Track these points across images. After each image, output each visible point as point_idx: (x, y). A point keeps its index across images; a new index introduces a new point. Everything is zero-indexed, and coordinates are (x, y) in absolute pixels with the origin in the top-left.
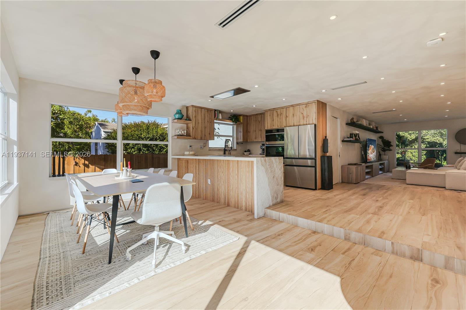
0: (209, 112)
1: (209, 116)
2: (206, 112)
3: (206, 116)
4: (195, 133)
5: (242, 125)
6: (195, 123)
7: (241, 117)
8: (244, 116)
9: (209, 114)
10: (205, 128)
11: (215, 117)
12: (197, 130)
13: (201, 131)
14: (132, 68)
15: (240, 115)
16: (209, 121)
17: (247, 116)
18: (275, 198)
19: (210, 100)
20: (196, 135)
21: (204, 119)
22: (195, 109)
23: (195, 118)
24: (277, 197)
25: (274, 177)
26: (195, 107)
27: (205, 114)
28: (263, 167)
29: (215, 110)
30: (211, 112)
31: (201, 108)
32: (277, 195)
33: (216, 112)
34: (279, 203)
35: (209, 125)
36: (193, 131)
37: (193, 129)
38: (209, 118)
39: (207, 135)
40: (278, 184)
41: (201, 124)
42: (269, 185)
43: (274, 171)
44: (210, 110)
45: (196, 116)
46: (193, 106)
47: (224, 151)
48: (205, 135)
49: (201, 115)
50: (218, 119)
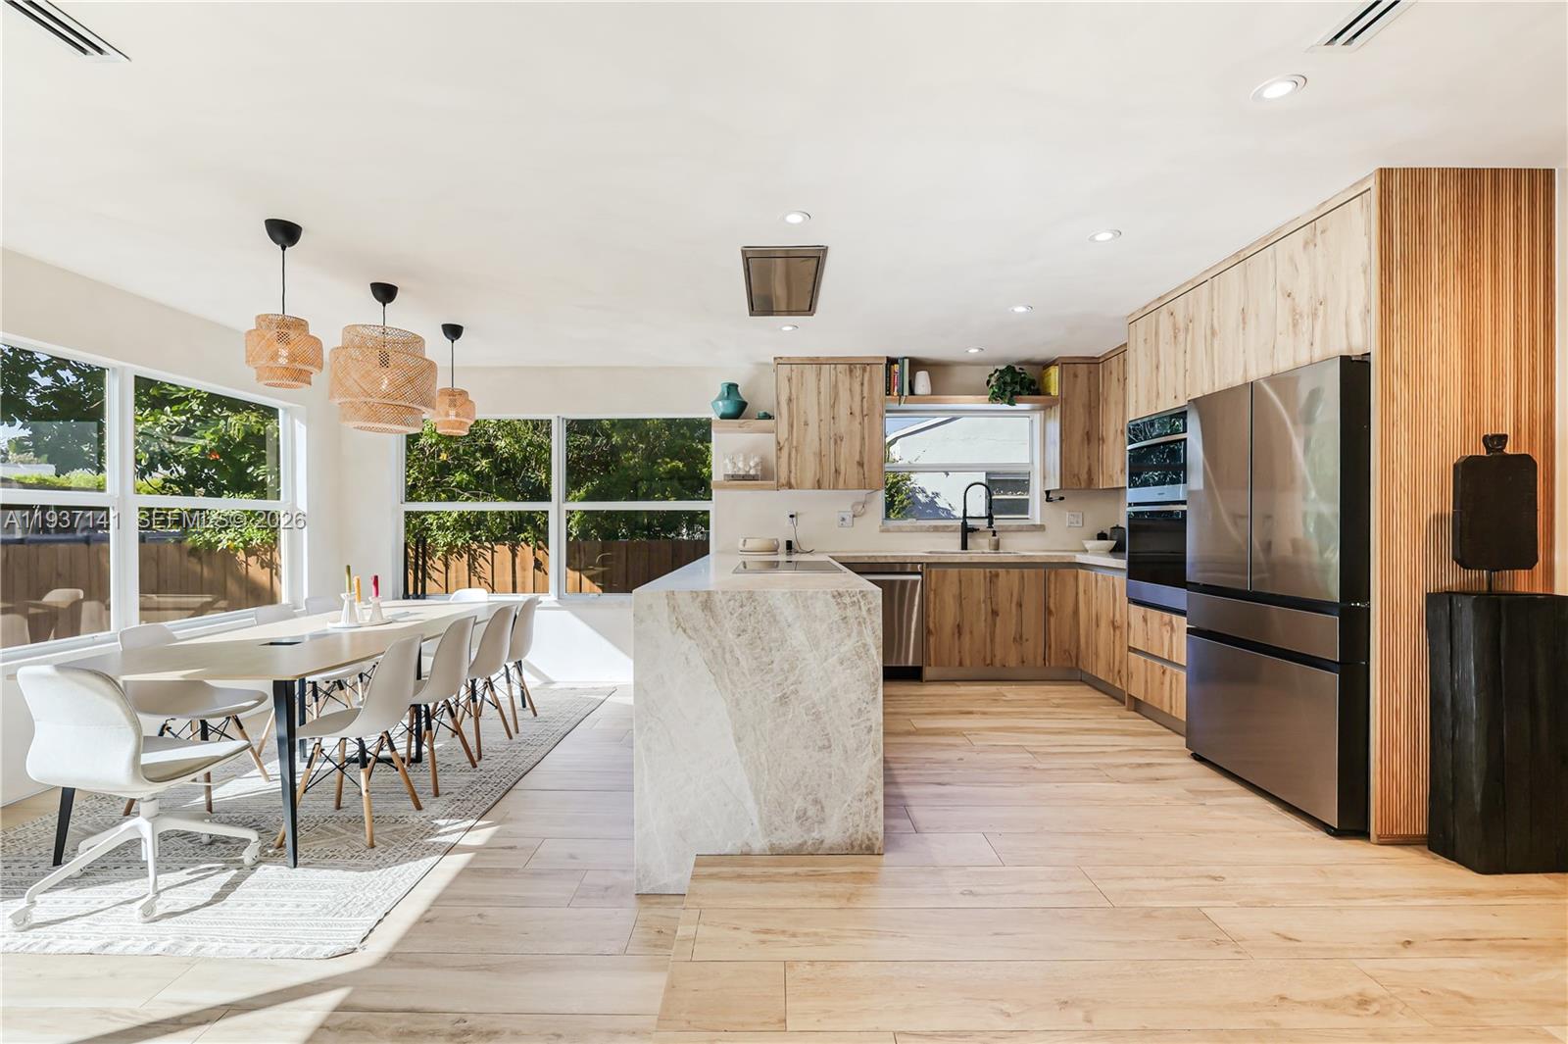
0: (858, 372)
1: (857, 388)
2: (839, 376)
3: (844, 395)
4: (789, 464)
5: (1058, 409)
6: (791, 426)
7: (1054, 373)
8: (1067, 364)
9: (859, 380)
10: (838, 440)
11: (889, 392)
12: (796, 451)
13: (820, 455)
14: (372, 284)
15: (1046, 365)
16: (857, 411)
17: (1093, 362)
18: (798, 818)
19: (785, 326)
20: (793, 475)
21: (833, 406)
22: (792, 370)
23: (788, 404)
24: (812, 811)
25: (784, 699)
26: (790, 362)
27: (840, 384)
28: (690, 638)
29: (891, 361)
30: (871, 372)
31: (817, 362)
32: (816, 802)
33: (896, 367)
34: (831, 848)
35: (857, 426)
36: (778, 458)
37: (780, 449)
38: (857, 398)
39: (849, 470)
40: (829, 741)
41: (819, 426)
42: (738, 740)
43: (786, 666)
44: (865, 365)
45: (794, 396)
46: (779, 361)
47: (960, 534)
48: (836, 470)
49: (819, 388)
50: (903, 398)
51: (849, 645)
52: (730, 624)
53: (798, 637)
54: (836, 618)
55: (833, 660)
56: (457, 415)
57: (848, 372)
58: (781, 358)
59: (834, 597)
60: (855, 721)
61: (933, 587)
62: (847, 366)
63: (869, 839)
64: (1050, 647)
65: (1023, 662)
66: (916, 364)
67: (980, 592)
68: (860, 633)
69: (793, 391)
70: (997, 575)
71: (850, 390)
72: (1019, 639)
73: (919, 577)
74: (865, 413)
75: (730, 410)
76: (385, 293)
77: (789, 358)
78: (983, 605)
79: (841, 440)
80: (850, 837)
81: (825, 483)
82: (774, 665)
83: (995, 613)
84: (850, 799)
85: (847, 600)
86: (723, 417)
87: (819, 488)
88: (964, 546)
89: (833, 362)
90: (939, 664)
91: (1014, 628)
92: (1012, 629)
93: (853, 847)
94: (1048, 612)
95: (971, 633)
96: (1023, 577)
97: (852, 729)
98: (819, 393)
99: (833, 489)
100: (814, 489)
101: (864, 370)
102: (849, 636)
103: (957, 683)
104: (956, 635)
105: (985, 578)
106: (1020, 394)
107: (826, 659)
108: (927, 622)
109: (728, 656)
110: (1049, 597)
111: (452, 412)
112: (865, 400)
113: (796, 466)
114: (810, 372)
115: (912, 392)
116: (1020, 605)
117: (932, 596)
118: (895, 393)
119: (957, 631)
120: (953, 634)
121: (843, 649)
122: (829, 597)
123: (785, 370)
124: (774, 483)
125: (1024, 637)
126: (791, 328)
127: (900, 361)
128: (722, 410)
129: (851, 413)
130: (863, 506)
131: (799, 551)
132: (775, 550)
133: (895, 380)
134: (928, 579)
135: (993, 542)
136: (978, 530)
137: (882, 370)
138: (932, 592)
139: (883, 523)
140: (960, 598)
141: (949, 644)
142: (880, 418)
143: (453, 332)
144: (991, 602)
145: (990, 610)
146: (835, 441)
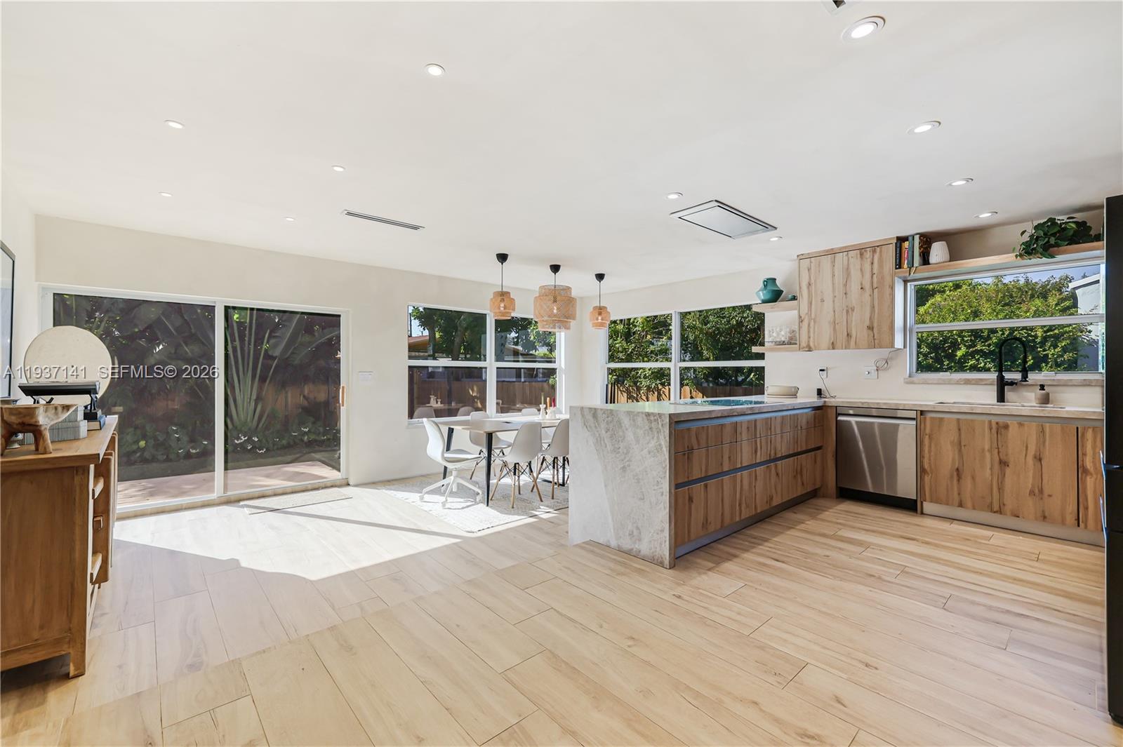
0: (868, 255)
1: (867, 267)
2: (851, 260)
3: (855, 275)
4: (809, 332)
6: (810, 304)
9: (869, 260)
10: (849, 310)
11: (899, 265)
12: (815, 322)
13: (835, 323)
14: (548, 266)
16: (867, 286)
18: (630, 535)
19: (771, 238)
20: (812, 340)
21: (845, 285)
22: (811, 262)
23: (808, 288)
24: (636, 533)
25: (624, 469)
26: (810, 257)
27: (851, 266)
28: (589, 431)
29: (901, 240)
30: (881, 251)
31: (832, 253)
32: (638, 528)
33: (906, 244)
34: (644, 556)
35: (867, 298)
36: (800, 328)
37: (802, 322)
38: (868, 275)
39: (859, 331)
40: (643, 495)
41: (834, 301)
42: (606, 486)
43: (625, 452)
44: (875, 248)
45: (813, 281)
46: (801, 257)
47: (996, 387)
48: (848, 335)
49: (833, 272)
50: (913, 269)
51: (653, 443)
52: (603, 425)
53: (630, 436)
54: (647, 427)
55: (645, 451)
56: (602, 319)
57: (859, 256)
58: (802, 255)
59: (646, 416)
60: (656, 488)
61: (928, 431)
62: (858, 251)
63: (662, 558)
64: (1086, 508)
65: (1045, 517)
66: (927, 240)
67: (983, 440)
68: (658, 438)
69: (812, 278)
70: (1006, 427)
71: (861, 270)
72: (1038, 492)
73: (913, 423)
74: (875, 286)
75: (768, 297)
76: (555, 268)
77: (809, 254)
78: (988, 455)
79: (853, 311)
80: (653, 553)
81: (838, 344)
82: (620, 450)
83: (1004, 464)
84: (652, 531)
85: (652, 418)
86: (764, 302)
87: (833, 348)
88: (1001, 398)
89: (846, 250)
90: (936, 502)
91: (1031, 480)
92: (1029, 481)
93: (654, 560)
94: (1081, 471)
95: (973, 478)
96: (1043, 431)
97: (654, 492)
98: (834, 276)
99: (846, 348)
100: (829, 349)
101: (874, 251)
102: (653, 438)
103: (954, 522)
104: (955, 478)
105: (991, 429)
107: (642, 450)
108: (922, 463)
109: (602, 442)
110: (1084, 454)
111: (600, 318)
112: (875, 276)
113: (814, 333)
114: (826, 261)
115: (925, 260)
116: (1038, 459)
117: (927, 440)
118: (906, 266)
119: (955, 473)
120: (952, 477)
121: (650, 445)
122: (644, 416)
123: (806, 263)
124: (797, 346)
125: (1046, 492)
126: (776, 239)
127: (910, 239)
128: (762, 298)
129: (862, 288)
130: (887, 362)
131: (828, 396)
132: (794, 395)
133: (905, 255)
134: (923, 425)
135: (1039, 396)
136: (1016, 384)
137: (892, 249)
138: (927, 437)
139: (910, 376)
140: (959, 445)
141: (947, 486)
142: (890, 289)
143: (600, 277)
144: (999, 453)
145: (997, 459)
146: (847, 312)
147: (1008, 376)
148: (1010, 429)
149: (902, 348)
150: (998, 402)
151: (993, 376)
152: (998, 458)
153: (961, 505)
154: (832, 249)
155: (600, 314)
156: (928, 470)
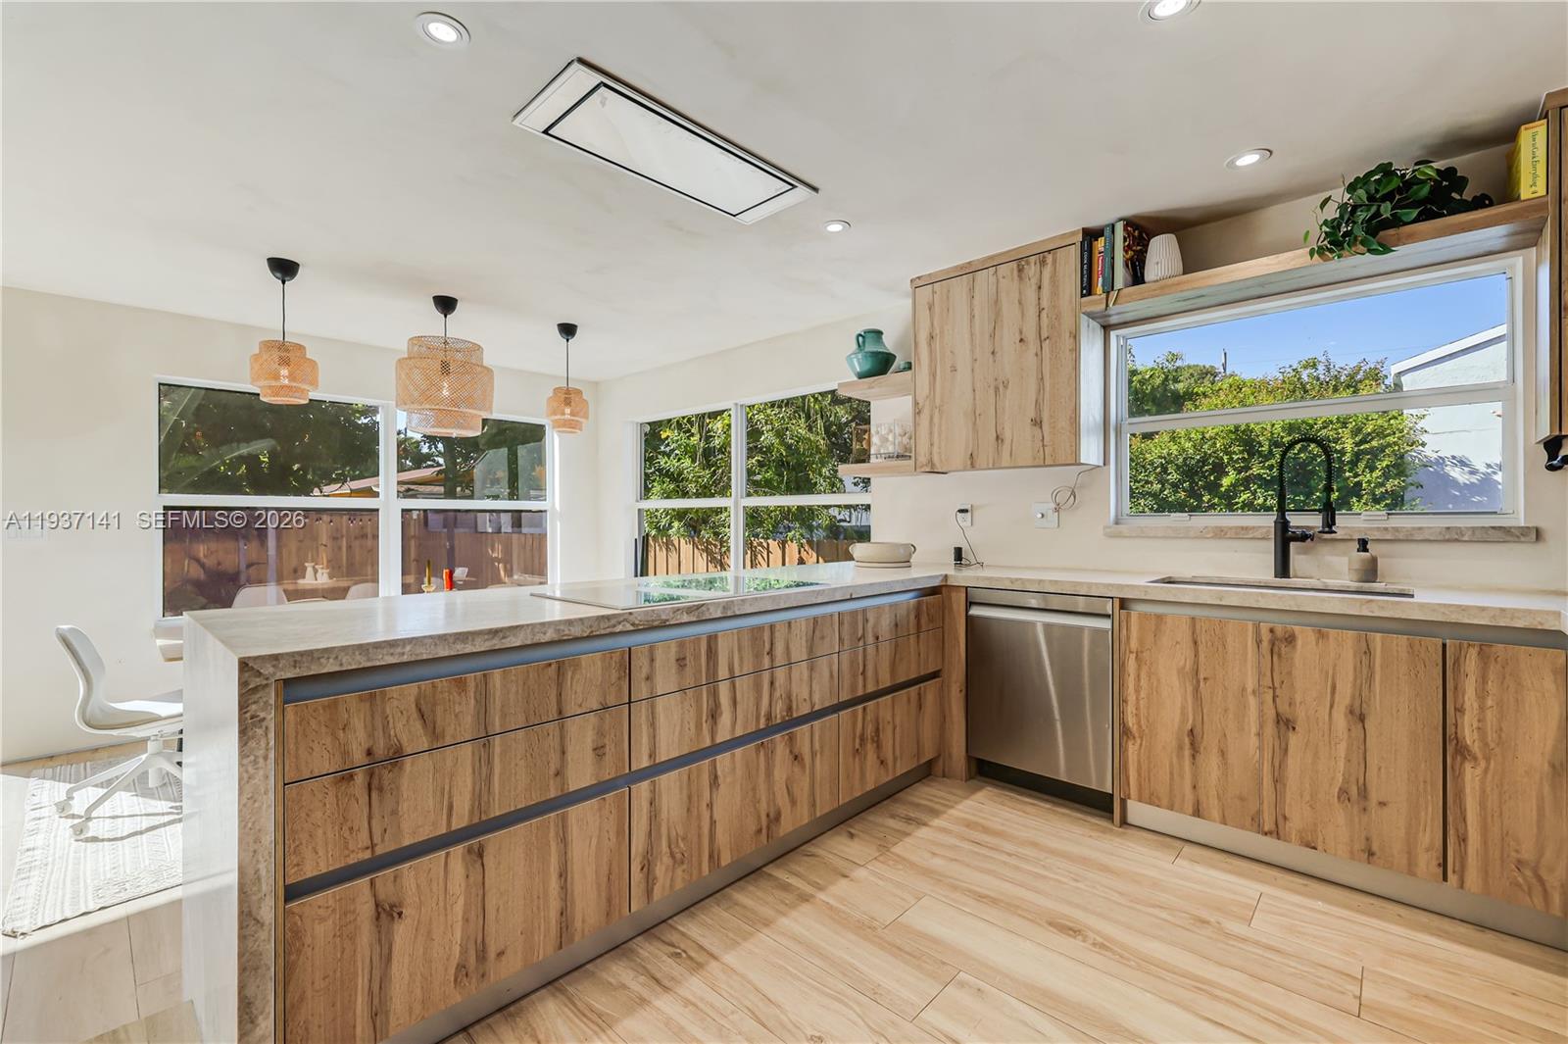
0: (1032, 270)
1: (1031, 294)
2: (1002, 283)
3: (1009, 310)
4: (931, 433)
5: (1544, 232)
6: (933, 375)
7: (1532, 142)
8: (1564, 107)
9: (1034, 281)
10: (999, 387)
11: (1087, 289)
12: (941, 413)
13: (975, 415)
16: (1031, 335)
20: (935, 449)
21: (993, 336)
22: (934, 292)
23: (930, 344)
26: (931, 282)
27: (1003, 297)
29: (1091, 235)
30: (1054, 261)
31: (969, 271)
33: (1100, 243)
35: (1031, 360)
36: (916, 424)
37: (919, 413)
38: (1032, 312)
39: (1016, 433)
41: (973, 369)
44: (1044, 255)
45: (937, 330)
46: (918, 284)
47: (1271, 545)
48: (997, 437)
49: (972, 310)
50: (1113, 295)
56: (571, 414)
57: (1016, 272)
58: (919, 278)
61: (1134, 644)
62: (1014, 264)
64: (1463, 840)
65: (1371, 854)
66: (1141, 231)
67: (1243, 668)
69: (935, 323)
70: (1290, 639)
71: (1020, 303)
72: (1357, 794)
73: (1106, 624)
74: (1044, 334)
75: (867, 366)
76: (446, 304)
77: (930, 275)
78: (1252, 701)
79: (1006, 387)
81: (981, 460)
83: (1285, 724)
86: (861, 376)
87: (973, 466)
88: (1283, 568)
89: (993, 264)
90: (1152, 800)
91: (1341, 765)
92: (1336, 768)
94: (1451, 748)
95: (1223, 753)
96: (1368, 652)
98: (973, 317)
99: (994, 468)
100: (965, 470)
101: (1043, 262)
103: (1188, 849)
104: (1187, 752)
105: (1259, 642)
106: (1396, 222)
108: (1122, 713)
110: (1460, 710)
111: (567, 411)
112: (1044, 314)
113: (940, 435)
114: (960, 287)
115: (1137, 277)
116: (1358, 715)
117: (1131, 665)
119: (1187, 740)
120: (1180, 748)
123: (924, 295)
124: (911, 462)
125: (1374, 796)
127: (1107, 232)
128: (858, 370)
129: (1021, 340)
130: (1073, 494)
131: (973, 561)
132: (906, 563)
133: (1098, 266)
134: (1124, 632)
135: (1357, 566)
136: (1311, 537)
137: (1074, 254)
138: (1133, 656)
139: (1117, 523)
140: (1195, 677)
141: (1171, 765)
142: (1072, 340)
143: (568, 330)
144: (1274, 698)
145: (1271, 714)
146: (997, 389)
147: (1296, 521)
148: (1299, 643)
149: (1101, 464)
150: (1276, 577)
151: (1268, 521)
152: (1274, 711)
153: (1197, 813)
154: (969, 263)
155: (568, 402)
156: (1134, 729)
